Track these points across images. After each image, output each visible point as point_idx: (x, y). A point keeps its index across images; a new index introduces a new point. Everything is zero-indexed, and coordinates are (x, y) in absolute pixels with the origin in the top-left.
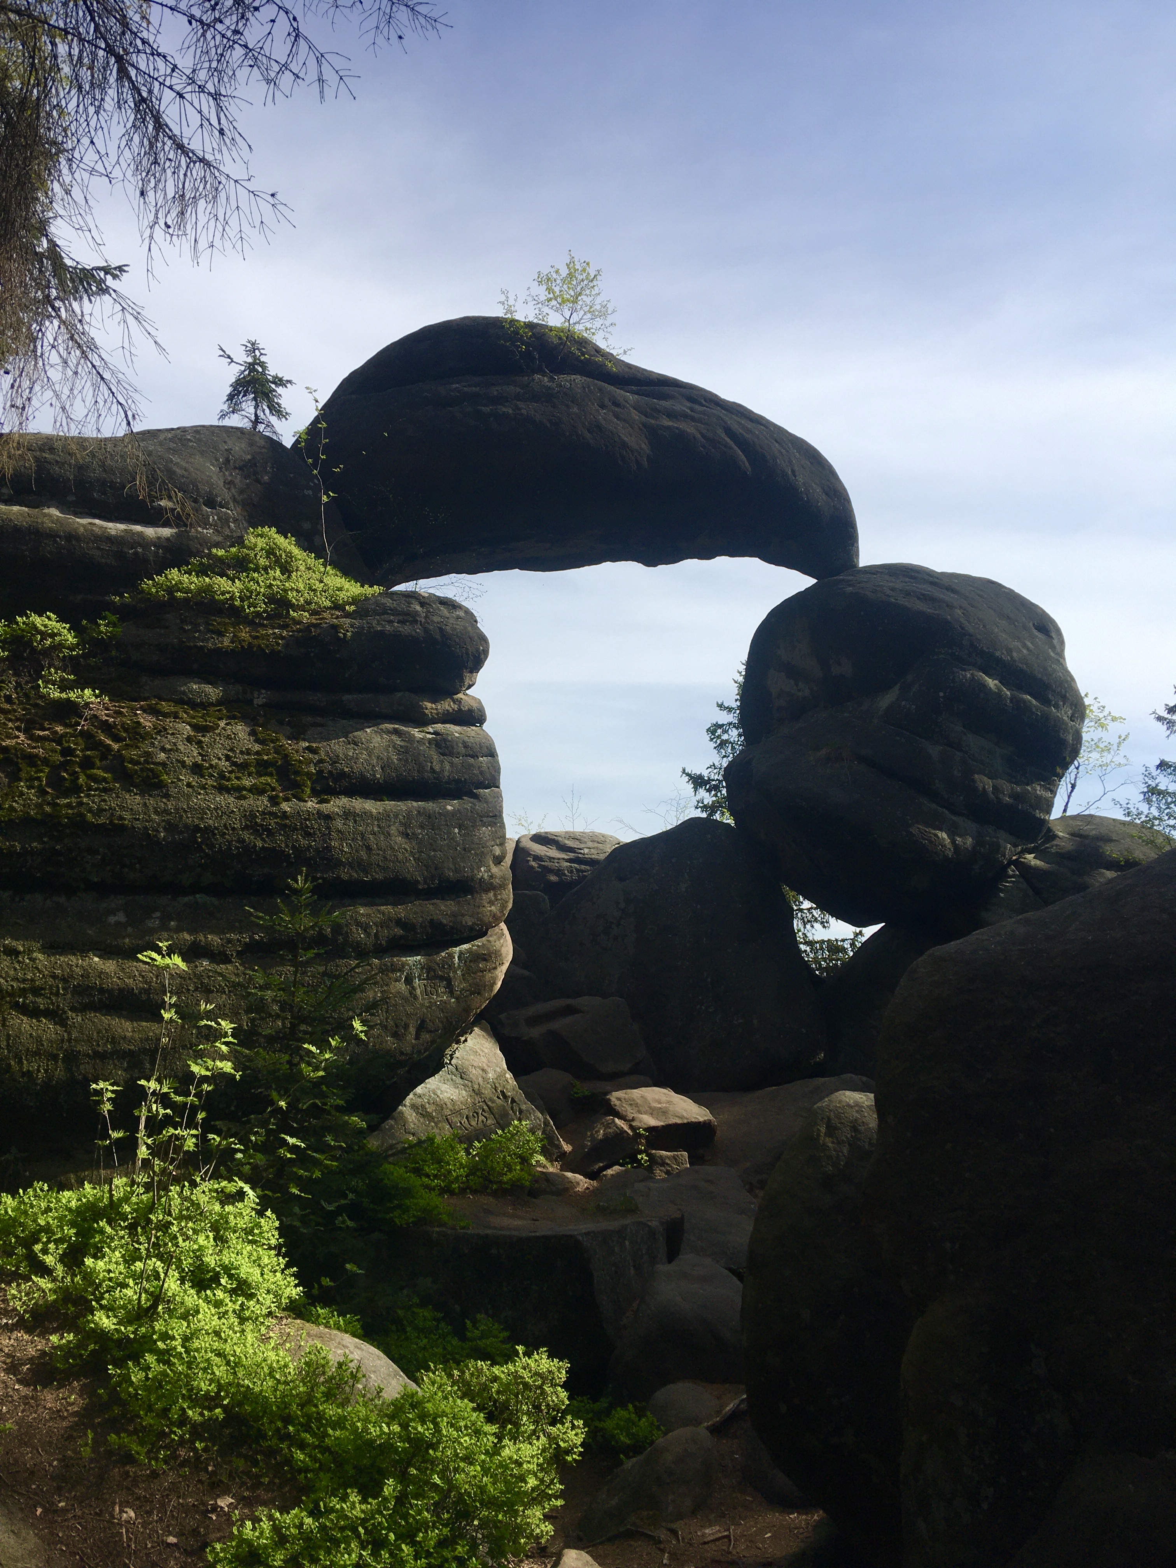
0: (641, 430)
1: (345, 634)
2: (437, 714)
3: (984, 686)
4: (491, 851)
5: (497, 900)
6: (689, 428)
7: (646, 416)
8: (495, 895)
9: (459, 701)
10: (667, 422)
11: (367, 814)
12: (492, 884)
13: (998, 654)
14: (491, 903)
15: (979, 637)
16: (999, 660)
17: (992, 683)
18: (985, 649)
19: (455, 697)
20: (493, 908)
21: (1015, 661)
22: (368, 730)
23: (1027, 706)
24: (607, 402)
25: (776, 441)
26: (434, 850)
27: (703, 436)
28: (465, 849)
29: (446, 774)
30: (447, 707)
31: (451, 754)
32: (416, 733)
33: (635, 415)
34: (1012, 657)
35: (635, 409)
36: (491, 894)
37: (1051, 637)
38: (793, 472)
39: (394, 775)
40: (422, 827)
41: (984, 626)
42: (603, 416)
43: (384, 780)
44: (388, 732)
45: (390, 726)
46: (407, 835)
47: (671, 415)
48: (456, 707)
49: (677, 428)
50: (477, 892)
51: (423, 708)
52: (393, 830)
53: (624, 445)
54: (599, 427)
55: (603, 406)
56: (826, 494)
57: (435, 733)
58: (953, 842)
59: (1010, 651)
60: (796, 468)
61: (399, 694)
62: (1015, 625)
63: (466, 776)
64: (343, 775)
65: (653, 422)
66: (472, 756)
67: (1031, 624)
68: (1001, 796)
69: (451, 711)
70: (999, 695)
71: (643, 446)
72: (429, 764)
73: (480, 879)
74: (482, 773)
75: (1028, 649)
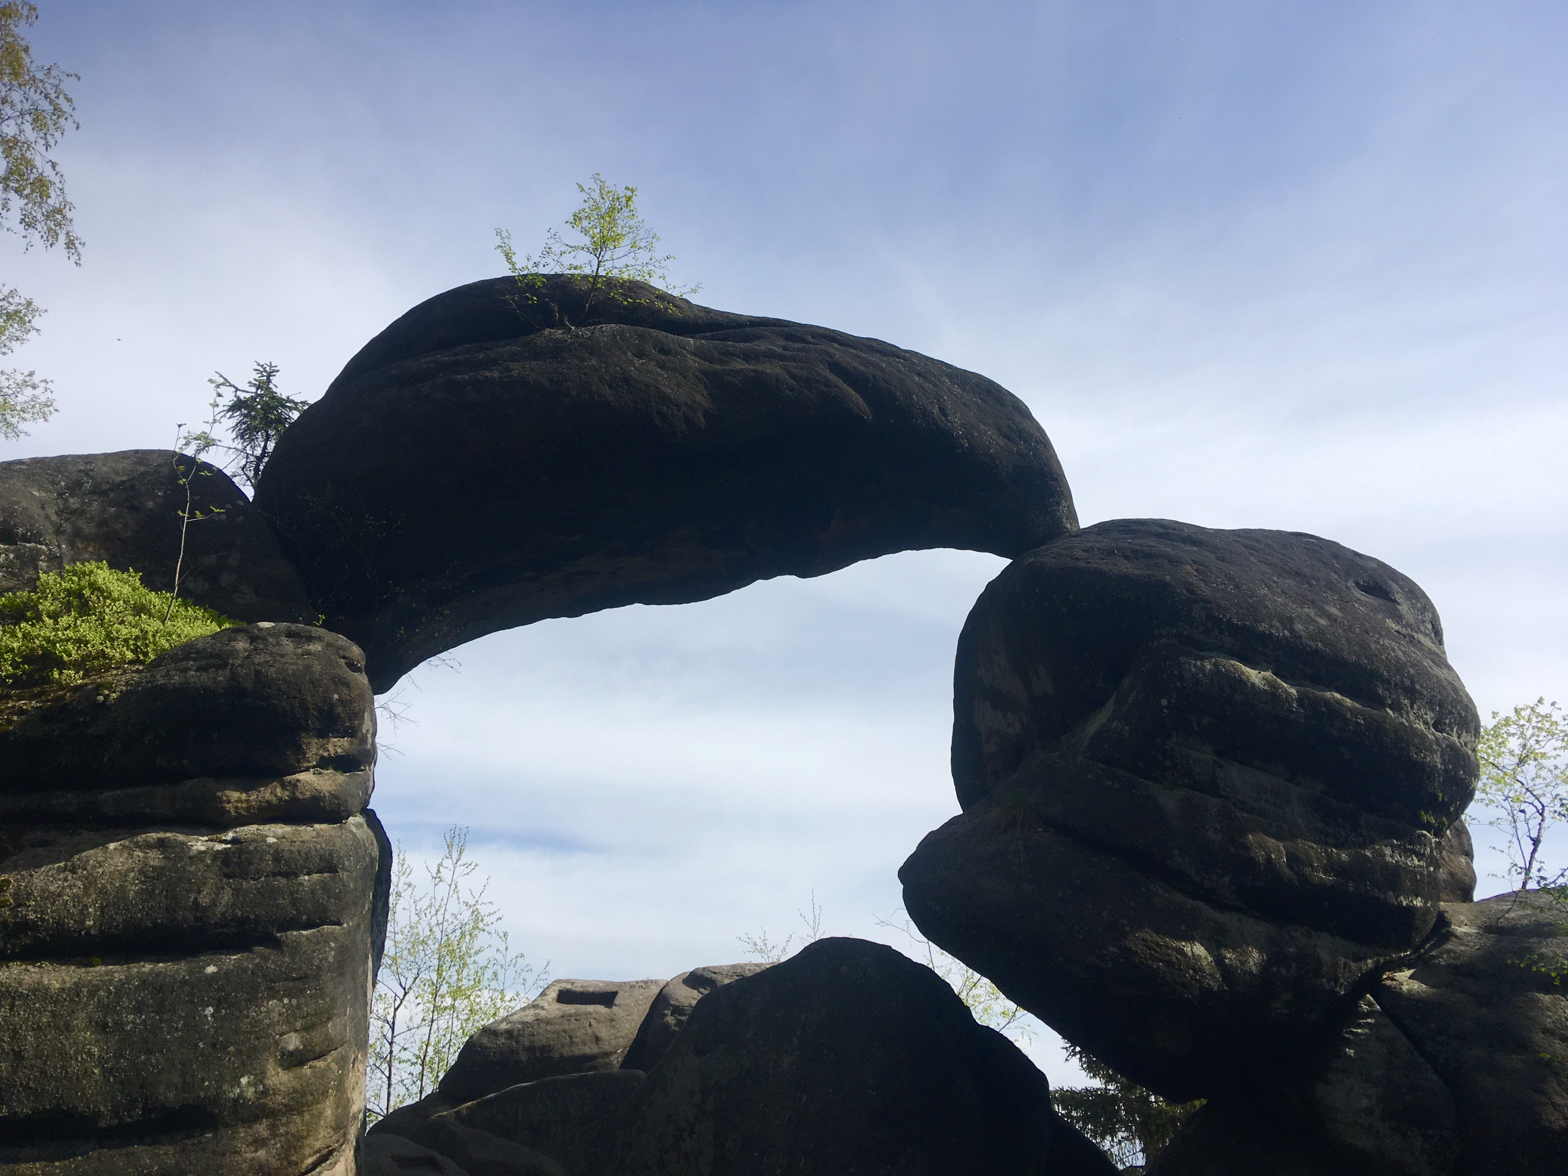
0: (699, 379)
1: (106, 697)
2: (248, 809)
3: (1241, 683)
4: (277, 1043)
5: (274, 1136)
6: (771, 369)
7: (711, 362)
8: (273, 1128)
9: (295, 785)
10: (739, 365)
11: (39, 992)
12: (263, 1107)
13: (1263, 627)
14: (259, 1143)
15: (1223, 603)
16: (1265, 638)
17: (1255, 676)
18: (1235, 621)
19: (289, 778)
20: (261, 1154)
21: (1300, 637)
22: (112, 846)
23: (1334, 711)
24: (649, 347)
25: (919, 375)
26: (148, 1052)
27: (793, 376)
28: (214, 1046)
29: (220, 909)
30: (268, 796)
31: (244, 874)
32: (199, 844)
33: (693, 362)
34: (1292, 631)
35: (695, 355)
36: (262, 1129)
37: (1395, 601)
38: (942, 410)
39: (119, 918)
40: (138, 1010)
41: (1237, 586)
42: (635, 366)
43: (101, 931)
44: (149, 846)
45: (154, 836)
46: (105, 1026)
47: (747, 357)
48: (286, 795)
49: (753, 371)
50: (227, 1125)
51: (222, 802)
52: (80, 1020)
53: (664, 398)
54: (627, 380)
55: (640, 356)
56: (1006, 437)
57: (234, 841)
58: (1219, 961)
59: (1288, 622)
60: (949, 404)
61: (189, 783)
62: (1310, 585)
63: (260, 911)
64: (25, 925)
65: (718, 367)
66: (286, 875)
67: (1350, 583)
68: (1307, 870)
69: (274, 800)
70: (1273, 695)
71: (698, 398)
72: (193, 896)
73: (236, 1101)
74: (294, 903)
75: (1329, 617)
